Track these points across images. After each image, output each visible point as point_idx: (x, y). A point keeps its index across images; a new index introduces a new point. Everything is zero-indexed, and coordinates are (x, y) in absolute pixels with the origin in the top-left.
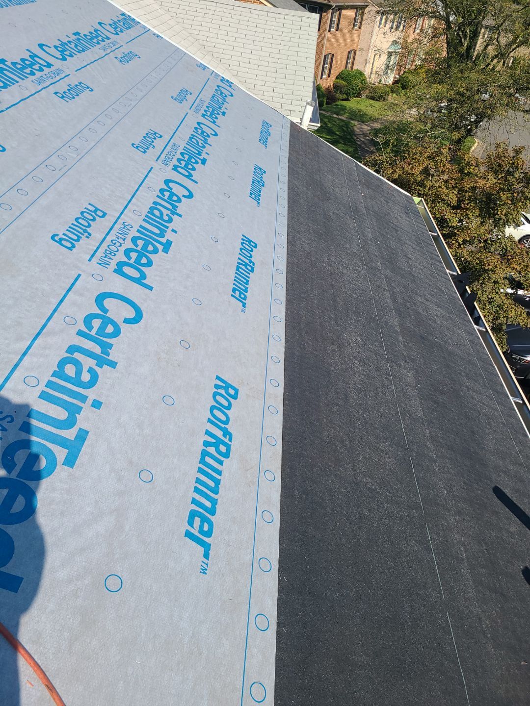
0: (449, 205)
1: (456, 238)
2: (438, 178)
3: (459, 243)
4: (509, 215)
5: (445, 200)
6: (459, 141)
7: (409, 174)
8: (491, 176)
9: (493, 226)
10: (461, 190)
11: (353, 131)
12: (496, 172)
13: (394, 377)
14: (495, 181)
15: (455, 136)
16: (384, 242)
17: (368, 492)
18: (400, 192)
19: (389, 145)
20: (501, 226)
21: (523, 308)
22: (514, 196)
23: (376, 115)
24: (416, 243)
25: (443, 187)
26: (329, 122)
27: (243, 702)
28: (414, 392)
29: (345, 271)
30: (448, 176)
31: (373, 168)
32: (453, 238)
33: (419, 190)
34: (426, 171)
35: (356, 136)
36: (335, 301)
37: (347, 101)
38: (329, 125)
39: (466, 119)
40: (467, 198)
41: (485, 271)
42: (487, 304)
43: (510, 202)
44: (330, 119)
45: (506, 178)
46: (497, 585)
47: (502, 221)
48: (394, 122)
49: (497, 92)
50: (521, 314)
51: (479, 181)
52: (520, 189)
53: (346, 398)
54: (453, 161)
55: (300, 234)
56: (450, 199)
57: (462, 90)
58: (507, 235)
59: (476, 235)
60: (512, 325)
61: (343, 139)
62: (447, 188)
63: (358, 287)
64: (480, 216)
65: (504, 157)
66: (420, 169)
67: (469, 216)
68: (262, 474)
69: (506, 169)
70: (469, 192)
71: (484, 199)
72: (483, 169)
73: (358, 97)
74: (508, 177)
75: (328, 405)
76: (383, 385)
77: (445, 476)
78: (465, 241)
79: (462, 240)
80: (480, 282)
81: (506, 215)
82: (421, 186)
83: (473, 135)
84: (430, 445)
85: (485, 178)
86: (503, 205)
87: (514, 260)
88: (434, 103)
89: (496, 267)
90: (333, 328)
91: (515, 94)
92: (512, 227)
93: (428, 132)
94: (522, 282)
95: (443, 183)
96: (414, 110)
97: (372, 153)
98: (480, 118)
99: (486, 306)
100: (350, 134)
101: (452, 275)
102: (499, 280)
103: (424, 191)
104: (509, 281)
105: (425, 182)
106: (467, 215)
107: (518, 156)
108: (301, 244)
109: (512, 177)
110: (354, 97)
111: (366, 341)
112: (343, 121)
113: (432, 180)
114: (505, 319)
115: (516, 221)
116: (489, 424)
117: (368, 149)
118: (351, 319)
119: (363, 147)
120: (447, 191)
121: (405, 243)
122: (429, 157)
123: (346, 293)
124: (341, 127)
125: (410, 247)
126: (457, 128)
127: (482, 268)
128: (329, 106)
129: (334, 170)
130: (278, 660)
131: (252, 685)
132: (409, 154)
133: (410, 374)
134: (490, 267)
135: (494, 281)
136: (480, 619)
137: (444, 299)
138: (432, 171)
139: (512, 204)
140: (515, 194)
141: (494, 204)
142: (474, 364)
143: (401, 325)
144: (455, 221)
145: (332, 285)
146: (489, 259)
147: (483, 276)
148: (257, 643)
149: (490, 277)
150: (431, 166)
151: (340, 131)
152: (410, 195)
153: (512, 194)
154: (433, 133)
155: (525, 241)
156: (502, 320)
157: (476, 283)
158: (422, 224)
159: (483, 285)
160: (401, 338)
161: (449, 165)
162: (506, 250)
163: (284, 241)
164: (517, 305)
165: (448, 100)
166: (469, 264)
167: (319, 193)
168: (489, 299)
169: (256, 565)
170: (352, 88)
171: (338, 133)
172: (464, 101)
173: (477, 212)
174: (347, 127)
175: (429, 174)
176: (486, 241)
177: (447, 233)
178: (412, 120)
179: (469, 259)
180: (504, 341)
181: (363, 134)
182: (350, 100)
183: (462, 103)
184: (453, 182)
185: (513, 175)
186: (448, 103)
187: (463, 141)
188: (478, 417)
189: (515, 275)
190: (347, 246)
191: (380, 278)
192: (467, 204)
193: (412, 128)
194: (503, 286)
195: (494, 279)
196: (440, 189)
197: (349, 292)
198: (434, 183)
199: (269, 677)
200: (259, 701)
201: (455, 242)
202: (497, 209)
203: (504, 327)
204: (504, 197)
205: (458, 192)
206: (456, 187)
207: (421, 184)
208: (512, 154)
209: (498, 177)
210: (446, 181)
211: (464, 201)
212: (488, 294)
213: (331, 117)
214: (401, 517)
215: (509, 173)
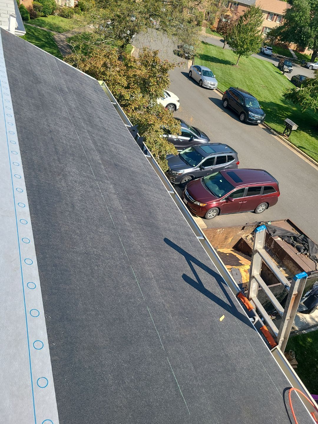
0: (123, 86)
1: (130, 106)
2: (114, 69)
3: (133, 110)
4: (157, 91)
5: (120, 84)
6: (122, 47)
7: (95, 67)
8: (143, 68)
9: (150, 98)
10: (128, 77)
11: (54, 39)
12: (146, 66)
13: (102, 189)
14: (146, 71)
15: (120, 43)
16: (83, 110)
17: (95, 256)
18: (89, 78)
19: (80, 48)
20: (154, 98)
21: (173, 144)
22: (157, 80)
23: (67, 28)
24: (104, 109)
25: (118, 75)
26: (35, 32)
27: (34, 391)
28: (115, 196)
29: (60, 129)
30: (119, 68)
31: (72, 63)
32: (128, 106)
33: (103, 77)
34: (105, 65)
35: (56, 42)
36: (56, 149)
37: (45, 17)
38: (36, 34)
39: (124, 33)
40: (132, 82)
41: (150, 125)
42: (154, 144)
43: (156, 84)
44: (35, 29)
45: (152, 69)
46: (171, 286)
47: (154, 95)
48: (80, 33)
49: (139, 16)
50: (172, 148)
51: (137, 71)
52: (160, 76)
53: (73, 207)
54: (120, 58)
55: (22, 106)
56: (122, 83)
57: (118, 13)
58: (158, 103)
59: (141, 104)
60: (169, 155)
61: (48, 44)
62: (120, 76)
63: (71, 139)
64: (141, 92)
65: (149, 56)
66: (102, 64)
67: (135, 93)
68: (23, 262)
69: (151, 64)
70: (133, 78)
71: (142, 82)
72: (139, 64)
73: (52, 15)
74: (153, 68)
75: (62, 212)
76: (96, 195)
77: (138, 238)
78: (136, 108)
79: (134, 107)
80: (148, 132)
81: (155, 91)
82: (104, 75)
83: (130, 43)
84: (128, 223)
85: (140, 69)
86: (153, 85)
87: (163, 117)
88: (103, 21)
89: (155, 122)
90: (58, 166)
91: (149, 18)
92: (160, 98)
93: (102, 40)
94: (170, 130)
95: (117, 72)
96: (91, 25)
97: (70, 53)
98: (133, 32)
99: (153, 145)
100: (52, 40)
101: (128, 128)
102: (158, 130)
103: (107, 78)
104: (163, 130)
105: (106, 72)
106: (134, 92)
107: (156, 56)
108: (25, 113)
109: (155, 69)
110: (50, 15)
111: (81, 171)
112: (45, 31)
113: (110, 71)
114: (165, 151)
115: (161, 95)
116: (159, 207)
117: (66, 51)
118: (69, 158)
119: (63, 50)
120: (120, 77)
121: (97, 109)
122: (105, 56)
123: (63, 143)
124: (45, 36)
125: (101, 112)
126: (120, 38)
127: (147, 124)
128: (33, 20)
129: (41, 63)
130: (53, 361)
131: (38, 380)
132: (93, 55)
133: (111, 186)
134: (152, 122)
135: (155, 131)
136: (164, 305)
137: (125, 141)
138: (109, 65)
139: (157, 84)
140: (157, 79)
141: (148, 85)
142: (147, 176)
143: (102, 159)
144: (128, 96)
145: (52, 138)
146: (150, 118)
147: (149, 128)
148: (37, 357)
149: (153, 129)
150: (107, 61)
151: (45, 38)
152: (96, 80)
153: (156, 79)
154: (106, 41)
155: (169, 107)
156: (163, 153)
157: (146, 133)
158: (106, 98)
159: (150, 133)
160: (103, 167)
161: (118, 61)
162: (159, 112)
163: (11, 112)
164: (169, 143)
165: (111, 20)
166: (140, 121)
167: (32, 78)
168: (155, 141)
169: (28, 315)
170: (47, 8)
171: (43, 39)
172: (121, 21)
173: (139, 90)
174: (50, 36)
175: (107, 67)
176: (148, 108)
177: (124, 103)
178: (92, 32)
179: (140, 119)
180: (167, 164)
181: (61, 41)
182: (47, 17)
183: (120, 22)
184: (123, 72)
185: (155, 67)
186: (111, 21)
187: (125, 47)
188: (152, 204)
189: (166, 126)
190: (59, 113)
191: (84, 132)
192: (133, 85)
193: (92, 38)
194: (161, 133)
195: (155, 129)
196: (116, 77)
197: (65, 142)
198: (111, 72)
199: (49, 372)
200: (44, 387)
201: (130, 109)
202: (150, 88)
203: (165, 157)
204: (152, 81)
205: (127, 78)
206: (125, 75)
207: (104, 73)
208: (153, 55)
209: (147, 69)
210: (119, 72)
211: (131, 84)
212: (153, 138)
213: (36, 28)
214: (116, 266)
215: (153, 66)
